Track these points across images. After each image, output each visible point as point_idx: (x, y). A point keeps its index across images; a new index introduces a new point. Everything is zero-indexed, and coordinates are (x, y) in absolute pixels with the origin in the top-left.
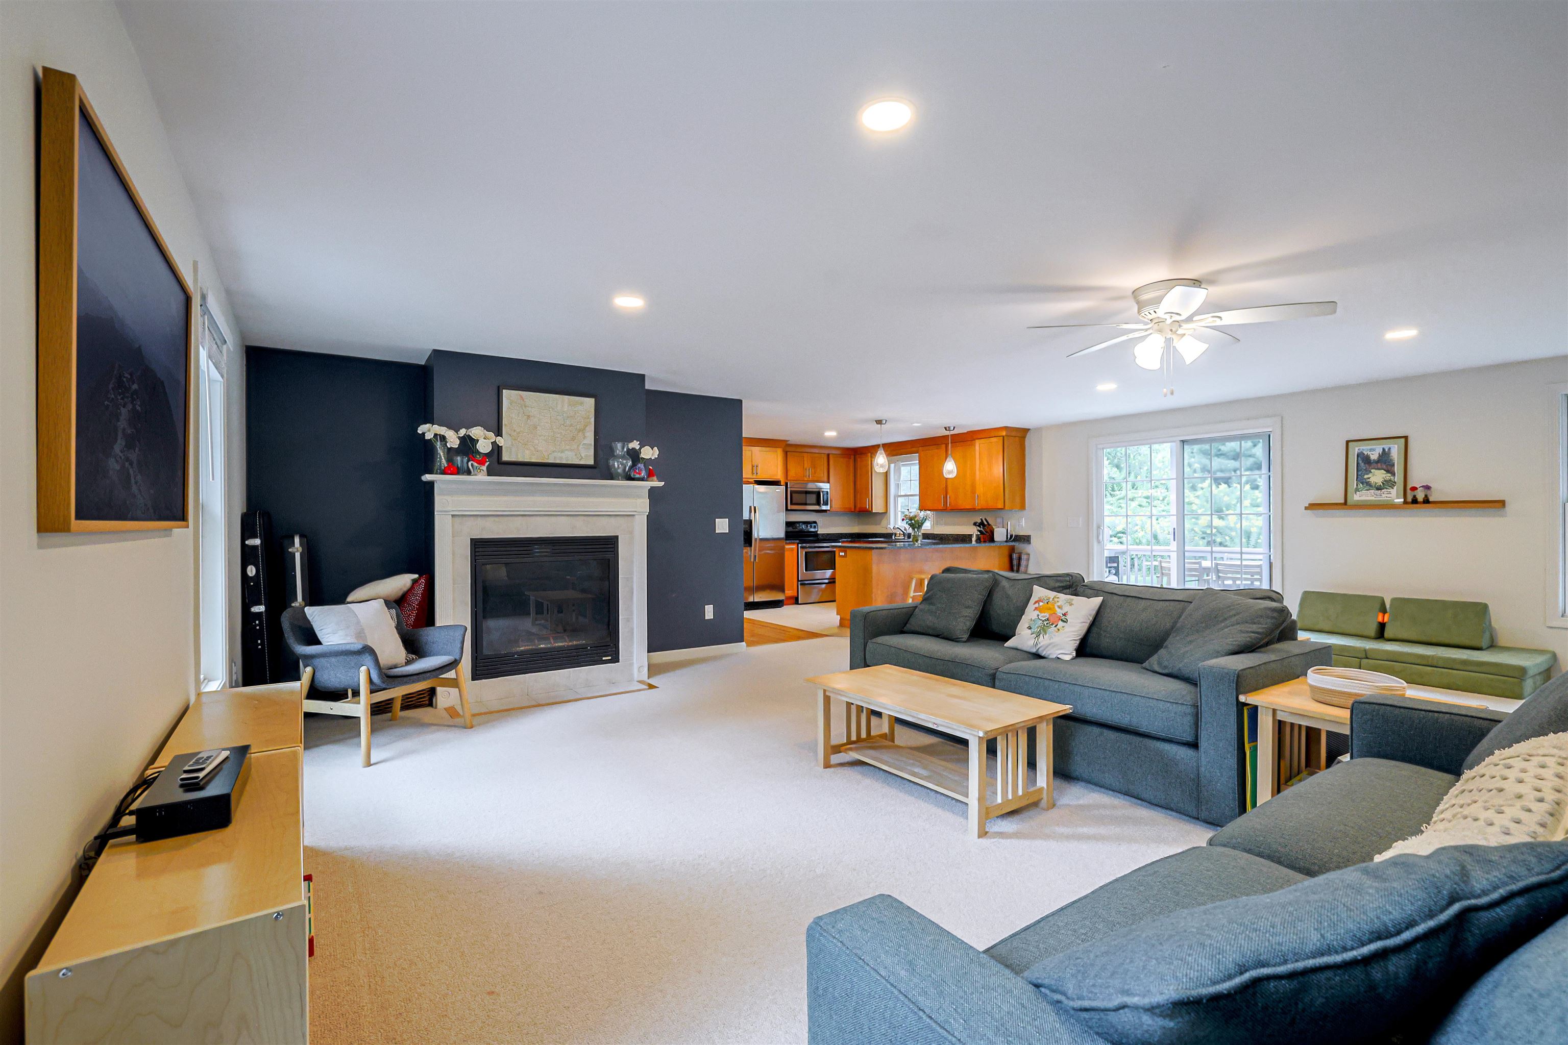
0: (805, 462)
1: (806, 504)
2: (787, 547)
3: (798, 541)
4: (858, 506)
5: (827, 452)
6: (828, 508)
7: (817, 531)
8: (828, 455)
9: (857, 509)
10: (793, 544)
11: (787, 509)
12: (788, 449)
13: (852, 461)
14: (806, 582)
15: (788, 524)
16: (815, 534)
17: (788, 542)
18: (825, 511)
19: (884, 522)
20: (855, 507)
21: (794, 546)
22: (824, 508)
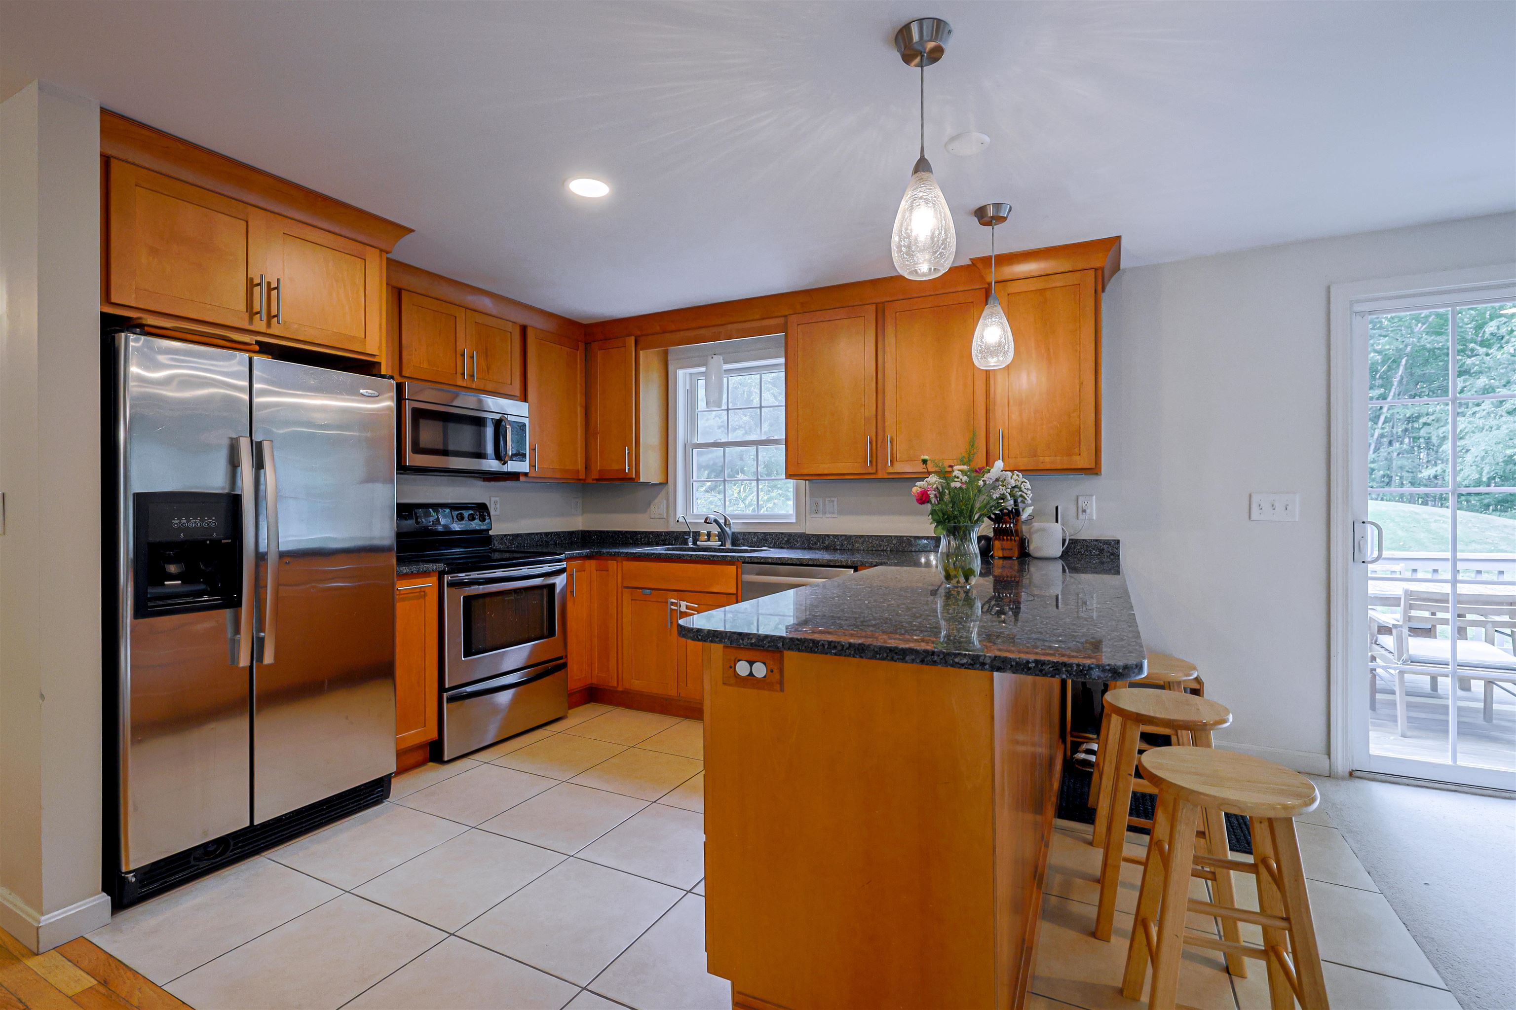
0: (461, 334)
1: (445, 453)
2: (403, 586)
3: (441, 566)
4: (598, 465)
5: (522, 318)
6: (522, 467)
7: (488, 530)
8: (524, 329)
9: (595, 475)
10: (426, 574)
11: (402, 468)
12: (406, 281)
13: (580, 354)
14: (469, 689)
15: (404, 510)
16: (483, 538)
17: (405, 570)
18: (514, 476)
19: (658, 507)
20: (587, 467)
21: (430, 583)
22: (512, 466)
